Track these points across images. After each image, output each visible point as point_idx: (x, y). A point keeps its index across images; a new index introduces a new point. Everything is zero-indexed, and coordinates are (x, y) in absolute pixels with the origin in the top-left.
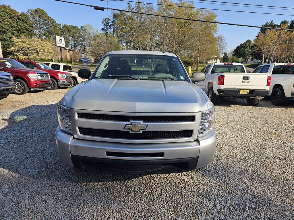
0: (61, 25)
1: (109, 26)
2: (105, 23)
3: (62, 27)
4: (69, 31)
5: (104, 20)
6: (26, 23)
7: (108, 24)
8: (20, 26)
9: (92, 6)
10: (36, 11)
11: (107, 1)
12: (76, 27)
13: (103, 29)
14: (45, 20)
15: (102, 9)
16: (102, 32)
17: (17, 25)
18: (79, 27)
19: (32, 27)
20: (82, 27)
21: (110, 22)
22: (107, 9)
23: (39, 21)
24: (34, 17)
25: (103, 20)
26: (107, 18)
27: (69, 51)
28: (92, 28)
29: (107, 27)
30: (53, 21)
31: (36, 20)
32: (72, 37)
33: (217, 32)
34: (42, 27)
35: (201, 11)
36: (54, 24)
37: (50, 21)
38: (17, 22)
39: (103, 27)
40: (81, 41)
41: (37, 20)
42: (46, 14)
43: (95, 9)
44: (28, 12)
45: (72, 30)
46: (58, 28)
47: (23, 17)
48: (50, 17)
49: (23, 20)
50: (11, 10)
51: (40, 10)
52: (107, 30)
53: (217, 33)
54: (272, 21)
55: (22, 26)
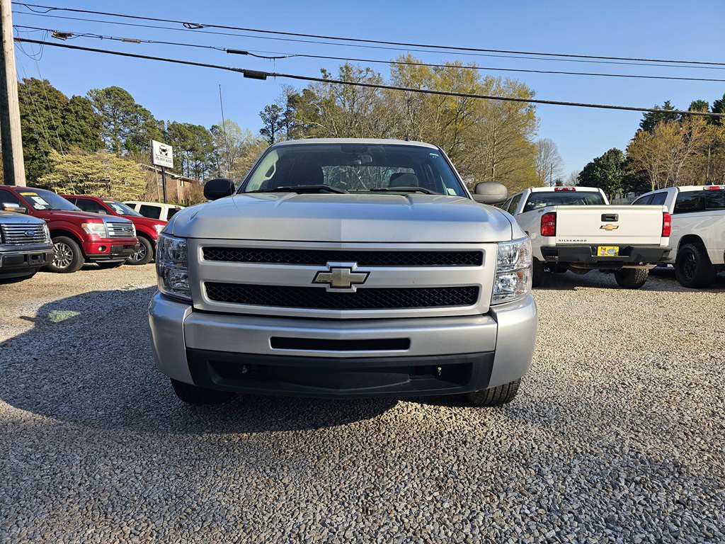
0: (166, 122)
1: (278, 124)
2: (268, 116)
3: (168, 129)
4: (184, 138)
5: (266, 111)
6: (84, 118)
7: (275, 118)
8: (70, 126)
9: (240, 71)
10: (108, 93)
11: (274, 58)
12: (200, 128)
13: (263, 131)
14: (127, 113)
15: (261, 76)
16: (262, 138)
17: (63, 123)
18: (208, 128)
19: (98, 128)
20: (214, 127)
21: (280, 114)
22: (274, 75)
23: (114, 117)
24: (102, 105)
25: (264, 111)
26: (274, 106)
27: (182, 182)
28: (238, 130)
29: (273, 125)
30: (146, 114)
31: (107, 114)
32: (191, 150)
33: (535, 132)
34: (120, 130)
35: (495, 84)
36: (149, 121)
37: (140, 115)
38: (63, 117)
39: (264, 126)
40: (212, 160)
41: (111, 113)
42: (130, 98)
43: (245, 76)
44: (89, 97)
45: (190, 135)
46: (157, 131)
47: (78, 105)
48: (141, 106)
49: (76, 112)
50: (50, 91)
51: (117, 91)
52: (273, 133)
53: (536, 134)
54: (667, 104)
55: (74, 127)
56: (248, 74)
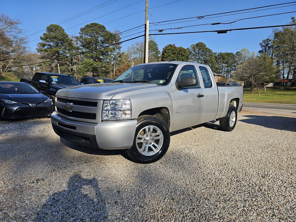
0: (217, 53)
1: (269, 47)
2: (263, 45)
3: (218, 56)
4: (224, 58)
5: (263, 42)
6: (184, 56)
7: (267, 45)
8: (179, 59)
9: (216, 31)
10: (197, 45)
12: (232, 54)
13: (260, 52)
14: (203, 51)
15: (225, 32)
16: (259, 55)
17: (177, 58)
18: (235, 53)
19: (188, 59)
20: (237, 52)
21: (270, 42)
22: (230, 30)
24: (195, 50)
25: (262, 42)
26: (267, 39)
27: (218, 77)
28: (248, 53)
29: (265, 48)
30: (210, 51)
31: (197, 53)
32: (226, 63)
34: (200, 58)
36: (210, 53)
37: (208, 51)
38: (177, 56)
39: (261, 49)
40: (235, 66)
41: (197, 52)
42: (205, 46)
43: (218, 33)
44: (191, 47)
45: (226, 57)
46: (213, 57)
47: (182, 51)
48: (208, 48)
49: (181, 54)
50: (174, 48)
51: (200, 44)
52: (265, 52)
55: (180, 59)
56: (219, 32)
